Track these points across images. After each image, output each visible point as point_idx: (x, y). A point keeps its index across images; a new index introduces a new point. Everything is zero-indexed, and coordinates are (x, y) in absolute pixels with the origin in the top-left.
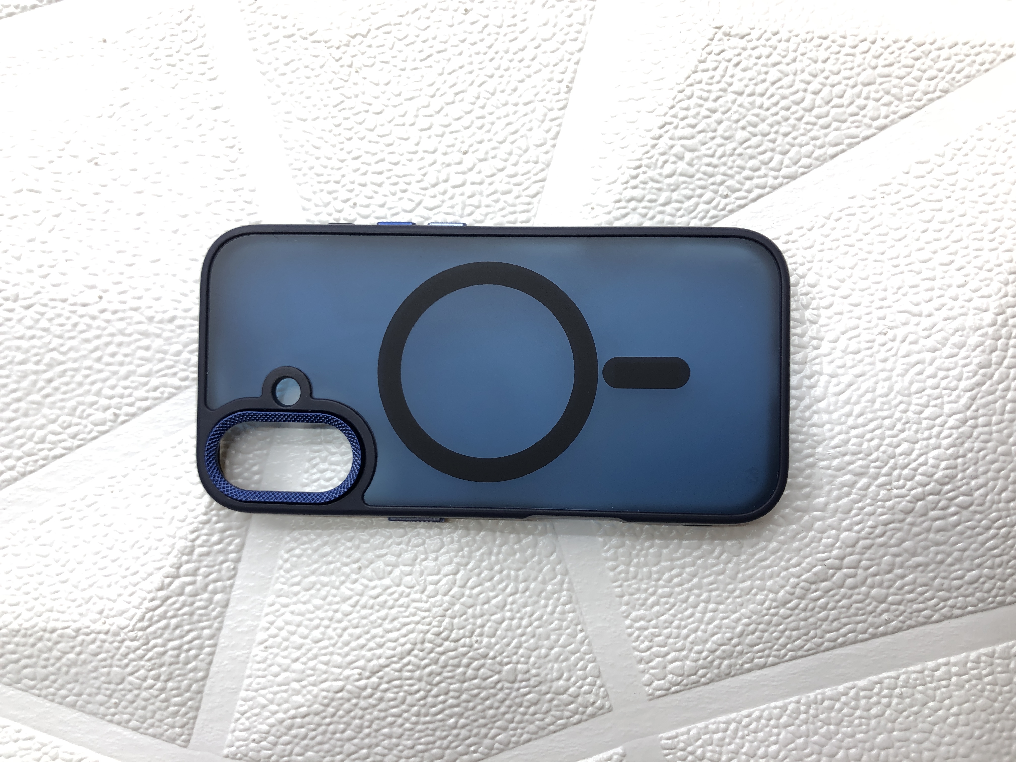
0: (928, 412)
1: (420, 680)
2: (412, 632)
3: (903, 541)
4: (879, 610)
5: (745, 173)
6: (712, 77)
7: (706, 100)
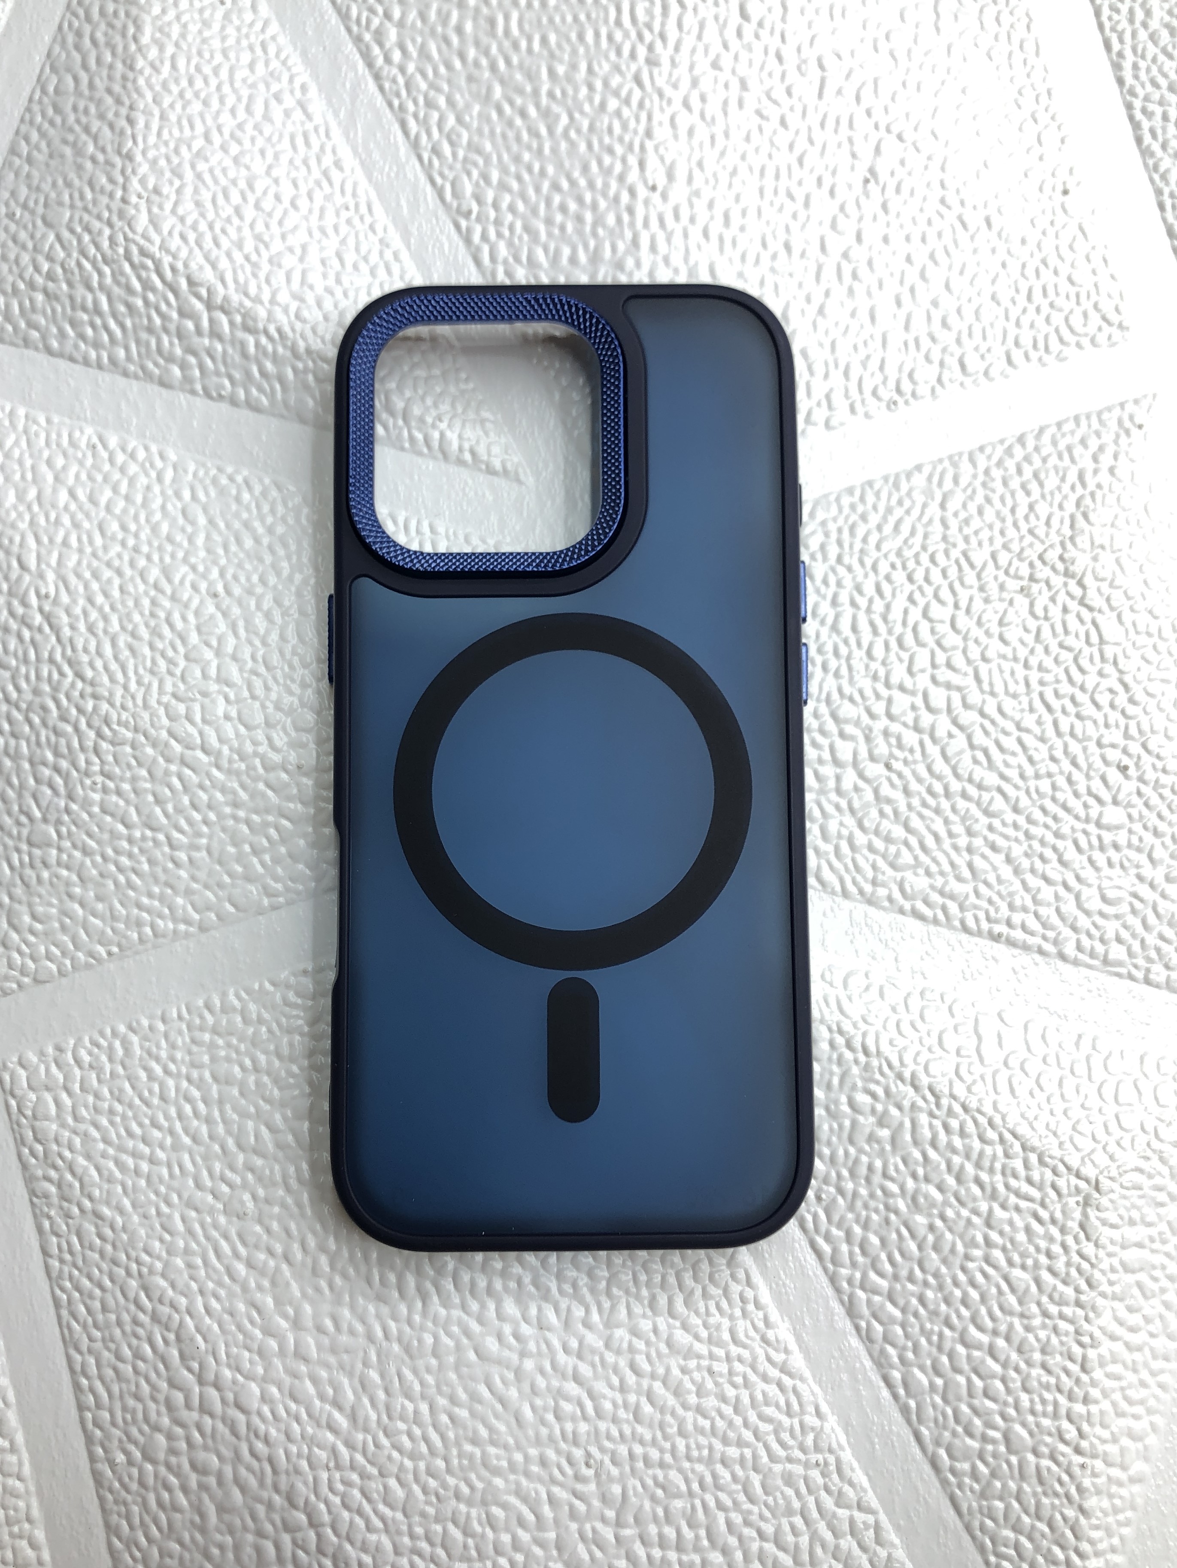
0: (455, 1533)
1: (36, 692)
2: (112, 680)
3: (243, 1490)
4: (132, 1448)
5: (857, 1230)
6: (1015, 1176)
7: (978, 1165)
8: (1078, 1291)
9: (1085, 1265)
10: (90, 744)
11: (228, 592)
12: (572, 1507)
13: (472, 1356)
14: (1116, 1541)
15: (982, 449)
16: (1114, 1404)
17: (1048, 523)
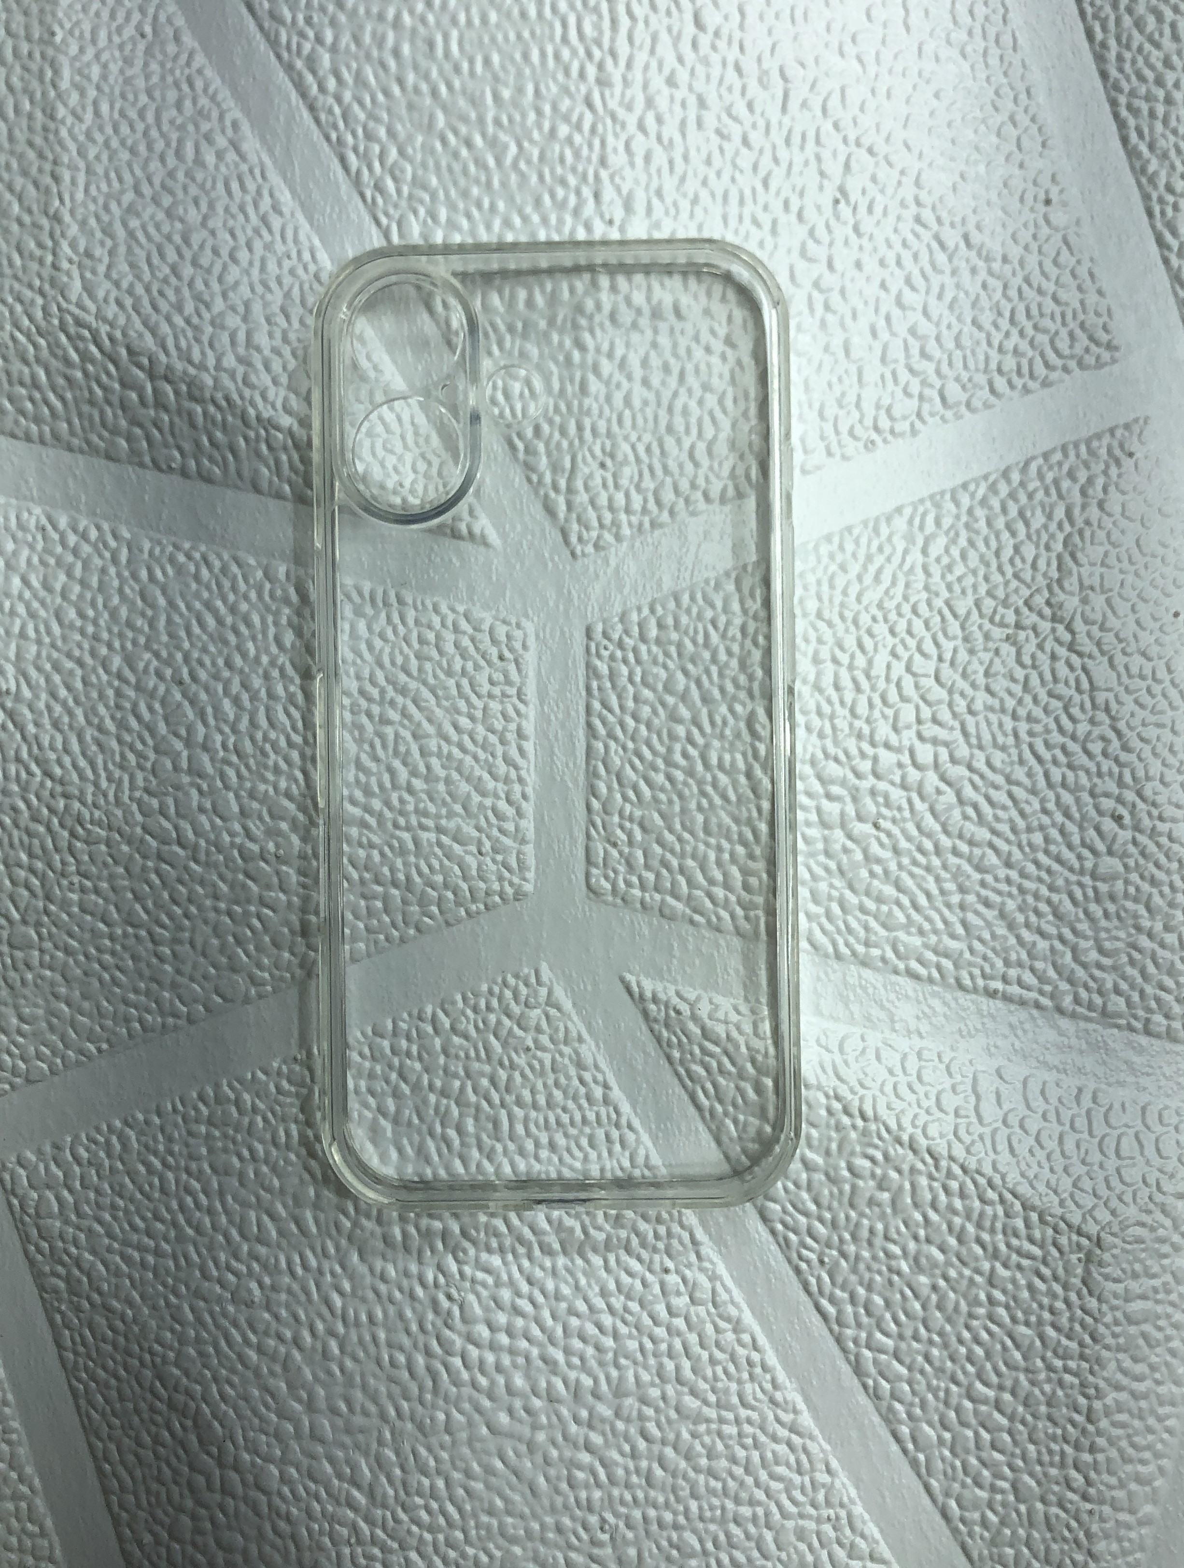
2: (82, 777)
4: (158, 1528)
5: (861, 1291)
6: (1016, 1235)
7: (979, 1226)
8: (1081, 1344)
9: (1089, 1320)
10: (64, 845)
11: (194, 678)
13: (484, 1430)
15: (965, 486)
16: (1121, 1451)
17: (1034, 566)
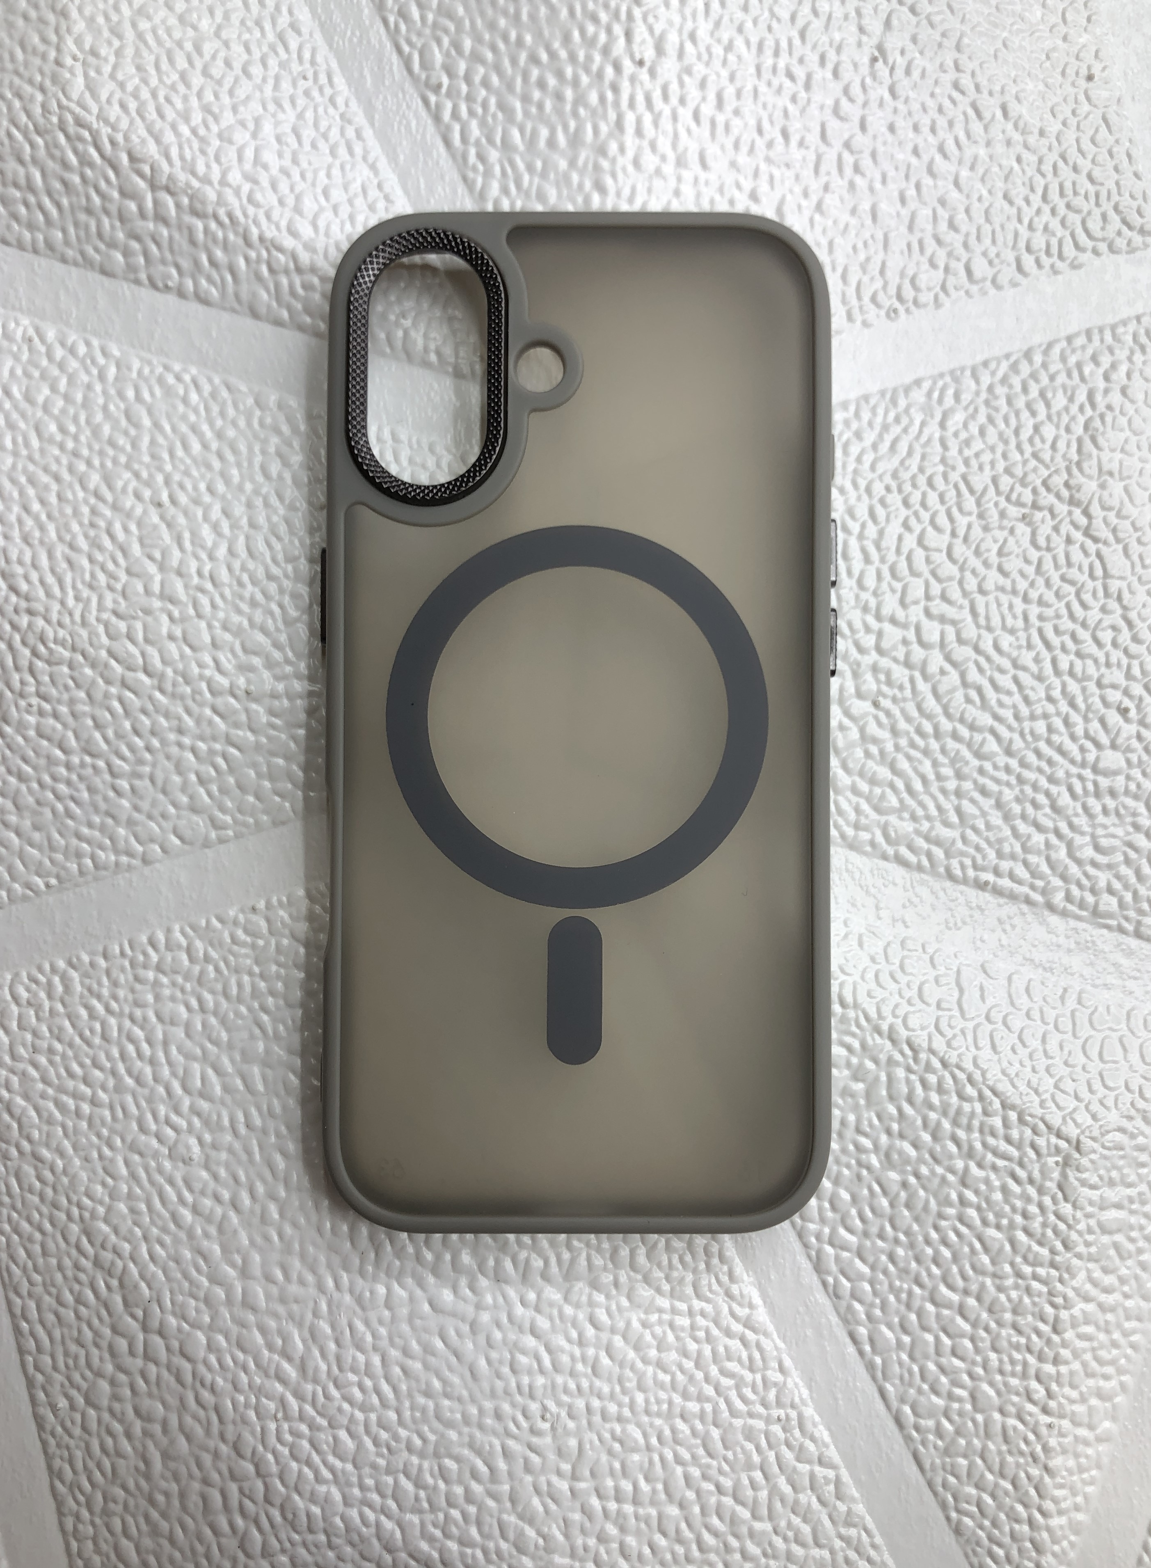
0: (408, 1486)
2: (49, 594)
3: (188, 1438)
4: (74, 1393)
5: (828, 1185)
6: (993, 1134)
7: (955, 1123)
8: (1053, 1252)
9: (1062, 1226)
10: (24, 663)
11: (173, 501)
12: (526, 1461)
13: (426, 1307)
14: (1079, 1499)
15: (985, 364)
16: (1084, 1365)
17: (1054, 447)
